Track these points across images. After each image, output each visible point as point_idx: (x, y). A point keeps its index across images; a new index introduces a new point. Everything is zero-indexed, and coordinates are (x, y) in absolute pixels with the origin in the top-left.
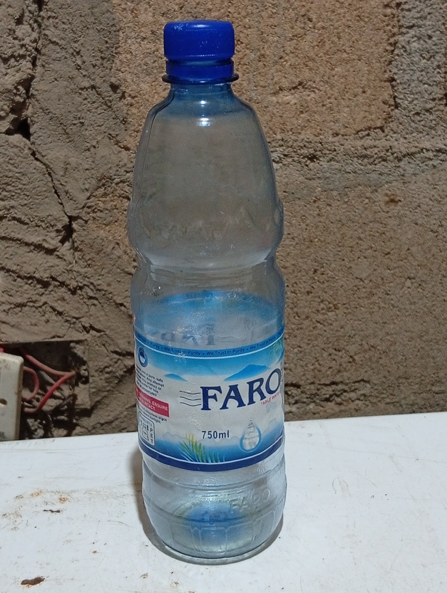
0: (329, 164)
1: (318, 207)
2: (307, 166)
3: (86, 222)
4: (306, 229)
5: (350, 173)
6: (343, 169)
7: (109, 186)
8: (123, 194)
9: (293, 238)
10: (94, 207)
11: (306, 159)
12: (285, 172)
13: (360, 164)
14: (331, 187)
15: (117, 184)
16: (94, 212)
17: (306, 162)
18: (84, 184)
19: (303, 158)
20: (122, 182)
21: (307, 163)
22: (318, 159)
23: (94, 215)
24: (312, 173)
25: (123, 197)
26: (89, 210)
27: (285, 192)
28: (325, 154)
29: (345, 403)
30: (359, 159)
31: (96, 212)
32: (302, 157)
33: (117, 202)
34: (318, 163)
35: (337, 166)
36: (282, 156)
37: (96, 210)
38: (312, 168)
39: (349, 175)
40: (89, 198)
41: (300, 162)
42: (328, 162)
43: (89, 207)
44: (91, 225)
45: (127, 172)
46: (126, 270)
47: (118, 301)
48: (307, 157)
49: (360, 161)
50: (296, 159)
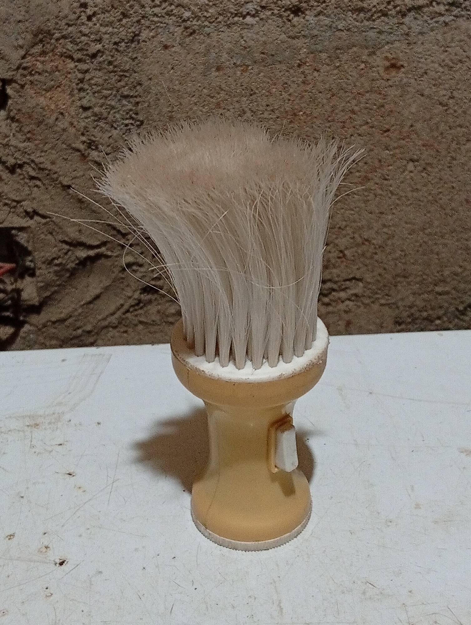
0: (317, 18)
1: (303, 73)
2: (290, 21)
3: (22, 86)
4: (289, 100)
5: (342, 30)
6: (334, 25)
7: (48, 43)
8: (65, 53)
9: (272, 110)
10: (31, 69)
11: (289, 12)
12: (263, 29)
13: (355, 19)
14: (319, 47)
15: (58, 40)
16: (31, 74)
17: (289, 16)
18: (17, 39)
19: (284, 11)
20: (64, 37)
21: (290, 18)
22: (303, 13)
23: (31, 78)
24: (296, 30)
25: (66, 57)
26: (25, 72)
27: (263, 53)
28: (312, 6)
29: (334, 304)
30: (353, 14)
31: (33, 75)
32: (283, 9)
33: (58, 62)
34: (304, 18)
35: (327, 21)
36: (259, 8)
37: (33, 72)
38: (296, 24)
39: (342, 33)
40: (23, 57)
41: (281, 16)
42: (316, 16)
43: (25, 69)
44: (29, 91)
45: (69, 25)
46: (74, 145)
47: (65, 183)
48: (290, 9)
49: (355, 16)
50: (276, 12)
